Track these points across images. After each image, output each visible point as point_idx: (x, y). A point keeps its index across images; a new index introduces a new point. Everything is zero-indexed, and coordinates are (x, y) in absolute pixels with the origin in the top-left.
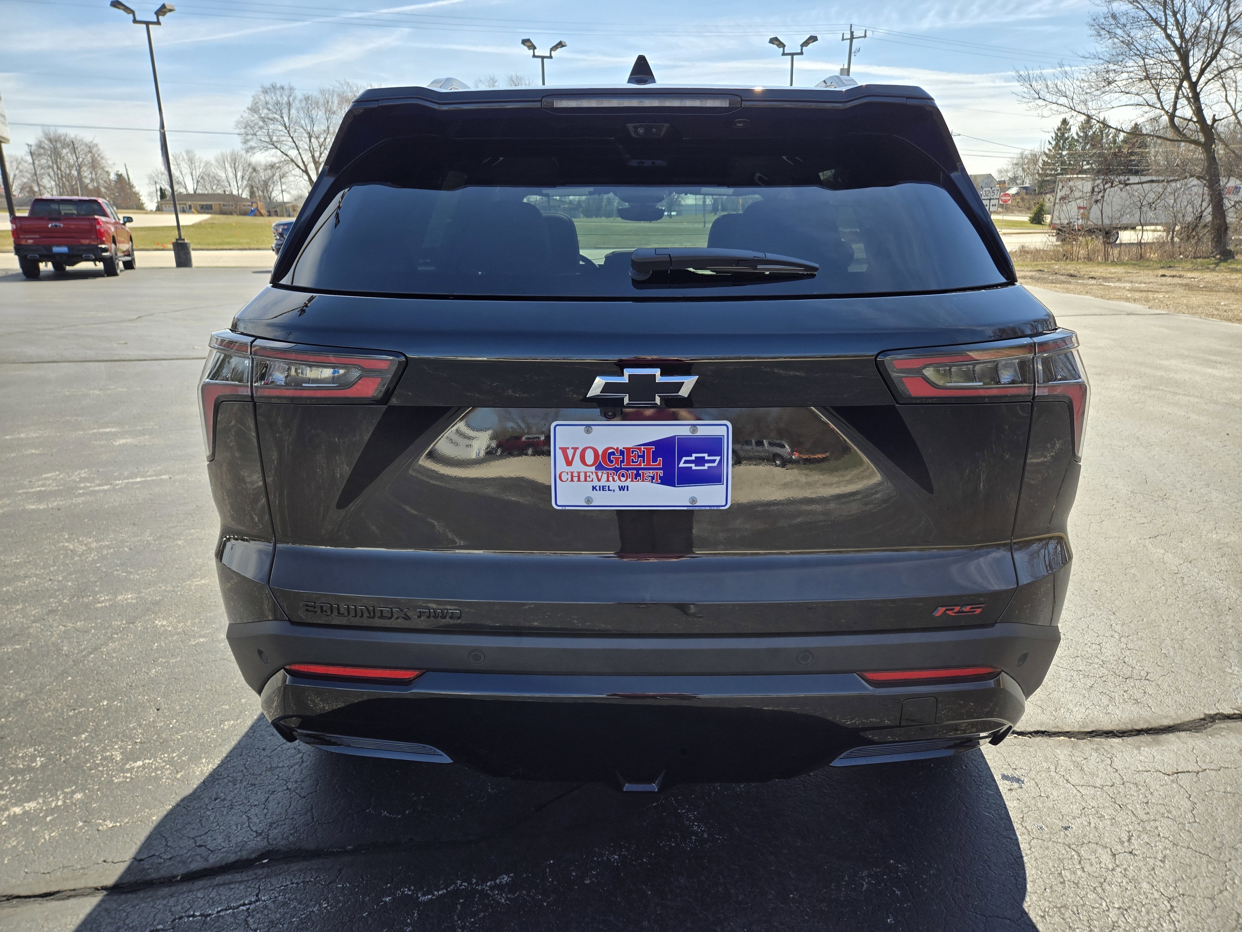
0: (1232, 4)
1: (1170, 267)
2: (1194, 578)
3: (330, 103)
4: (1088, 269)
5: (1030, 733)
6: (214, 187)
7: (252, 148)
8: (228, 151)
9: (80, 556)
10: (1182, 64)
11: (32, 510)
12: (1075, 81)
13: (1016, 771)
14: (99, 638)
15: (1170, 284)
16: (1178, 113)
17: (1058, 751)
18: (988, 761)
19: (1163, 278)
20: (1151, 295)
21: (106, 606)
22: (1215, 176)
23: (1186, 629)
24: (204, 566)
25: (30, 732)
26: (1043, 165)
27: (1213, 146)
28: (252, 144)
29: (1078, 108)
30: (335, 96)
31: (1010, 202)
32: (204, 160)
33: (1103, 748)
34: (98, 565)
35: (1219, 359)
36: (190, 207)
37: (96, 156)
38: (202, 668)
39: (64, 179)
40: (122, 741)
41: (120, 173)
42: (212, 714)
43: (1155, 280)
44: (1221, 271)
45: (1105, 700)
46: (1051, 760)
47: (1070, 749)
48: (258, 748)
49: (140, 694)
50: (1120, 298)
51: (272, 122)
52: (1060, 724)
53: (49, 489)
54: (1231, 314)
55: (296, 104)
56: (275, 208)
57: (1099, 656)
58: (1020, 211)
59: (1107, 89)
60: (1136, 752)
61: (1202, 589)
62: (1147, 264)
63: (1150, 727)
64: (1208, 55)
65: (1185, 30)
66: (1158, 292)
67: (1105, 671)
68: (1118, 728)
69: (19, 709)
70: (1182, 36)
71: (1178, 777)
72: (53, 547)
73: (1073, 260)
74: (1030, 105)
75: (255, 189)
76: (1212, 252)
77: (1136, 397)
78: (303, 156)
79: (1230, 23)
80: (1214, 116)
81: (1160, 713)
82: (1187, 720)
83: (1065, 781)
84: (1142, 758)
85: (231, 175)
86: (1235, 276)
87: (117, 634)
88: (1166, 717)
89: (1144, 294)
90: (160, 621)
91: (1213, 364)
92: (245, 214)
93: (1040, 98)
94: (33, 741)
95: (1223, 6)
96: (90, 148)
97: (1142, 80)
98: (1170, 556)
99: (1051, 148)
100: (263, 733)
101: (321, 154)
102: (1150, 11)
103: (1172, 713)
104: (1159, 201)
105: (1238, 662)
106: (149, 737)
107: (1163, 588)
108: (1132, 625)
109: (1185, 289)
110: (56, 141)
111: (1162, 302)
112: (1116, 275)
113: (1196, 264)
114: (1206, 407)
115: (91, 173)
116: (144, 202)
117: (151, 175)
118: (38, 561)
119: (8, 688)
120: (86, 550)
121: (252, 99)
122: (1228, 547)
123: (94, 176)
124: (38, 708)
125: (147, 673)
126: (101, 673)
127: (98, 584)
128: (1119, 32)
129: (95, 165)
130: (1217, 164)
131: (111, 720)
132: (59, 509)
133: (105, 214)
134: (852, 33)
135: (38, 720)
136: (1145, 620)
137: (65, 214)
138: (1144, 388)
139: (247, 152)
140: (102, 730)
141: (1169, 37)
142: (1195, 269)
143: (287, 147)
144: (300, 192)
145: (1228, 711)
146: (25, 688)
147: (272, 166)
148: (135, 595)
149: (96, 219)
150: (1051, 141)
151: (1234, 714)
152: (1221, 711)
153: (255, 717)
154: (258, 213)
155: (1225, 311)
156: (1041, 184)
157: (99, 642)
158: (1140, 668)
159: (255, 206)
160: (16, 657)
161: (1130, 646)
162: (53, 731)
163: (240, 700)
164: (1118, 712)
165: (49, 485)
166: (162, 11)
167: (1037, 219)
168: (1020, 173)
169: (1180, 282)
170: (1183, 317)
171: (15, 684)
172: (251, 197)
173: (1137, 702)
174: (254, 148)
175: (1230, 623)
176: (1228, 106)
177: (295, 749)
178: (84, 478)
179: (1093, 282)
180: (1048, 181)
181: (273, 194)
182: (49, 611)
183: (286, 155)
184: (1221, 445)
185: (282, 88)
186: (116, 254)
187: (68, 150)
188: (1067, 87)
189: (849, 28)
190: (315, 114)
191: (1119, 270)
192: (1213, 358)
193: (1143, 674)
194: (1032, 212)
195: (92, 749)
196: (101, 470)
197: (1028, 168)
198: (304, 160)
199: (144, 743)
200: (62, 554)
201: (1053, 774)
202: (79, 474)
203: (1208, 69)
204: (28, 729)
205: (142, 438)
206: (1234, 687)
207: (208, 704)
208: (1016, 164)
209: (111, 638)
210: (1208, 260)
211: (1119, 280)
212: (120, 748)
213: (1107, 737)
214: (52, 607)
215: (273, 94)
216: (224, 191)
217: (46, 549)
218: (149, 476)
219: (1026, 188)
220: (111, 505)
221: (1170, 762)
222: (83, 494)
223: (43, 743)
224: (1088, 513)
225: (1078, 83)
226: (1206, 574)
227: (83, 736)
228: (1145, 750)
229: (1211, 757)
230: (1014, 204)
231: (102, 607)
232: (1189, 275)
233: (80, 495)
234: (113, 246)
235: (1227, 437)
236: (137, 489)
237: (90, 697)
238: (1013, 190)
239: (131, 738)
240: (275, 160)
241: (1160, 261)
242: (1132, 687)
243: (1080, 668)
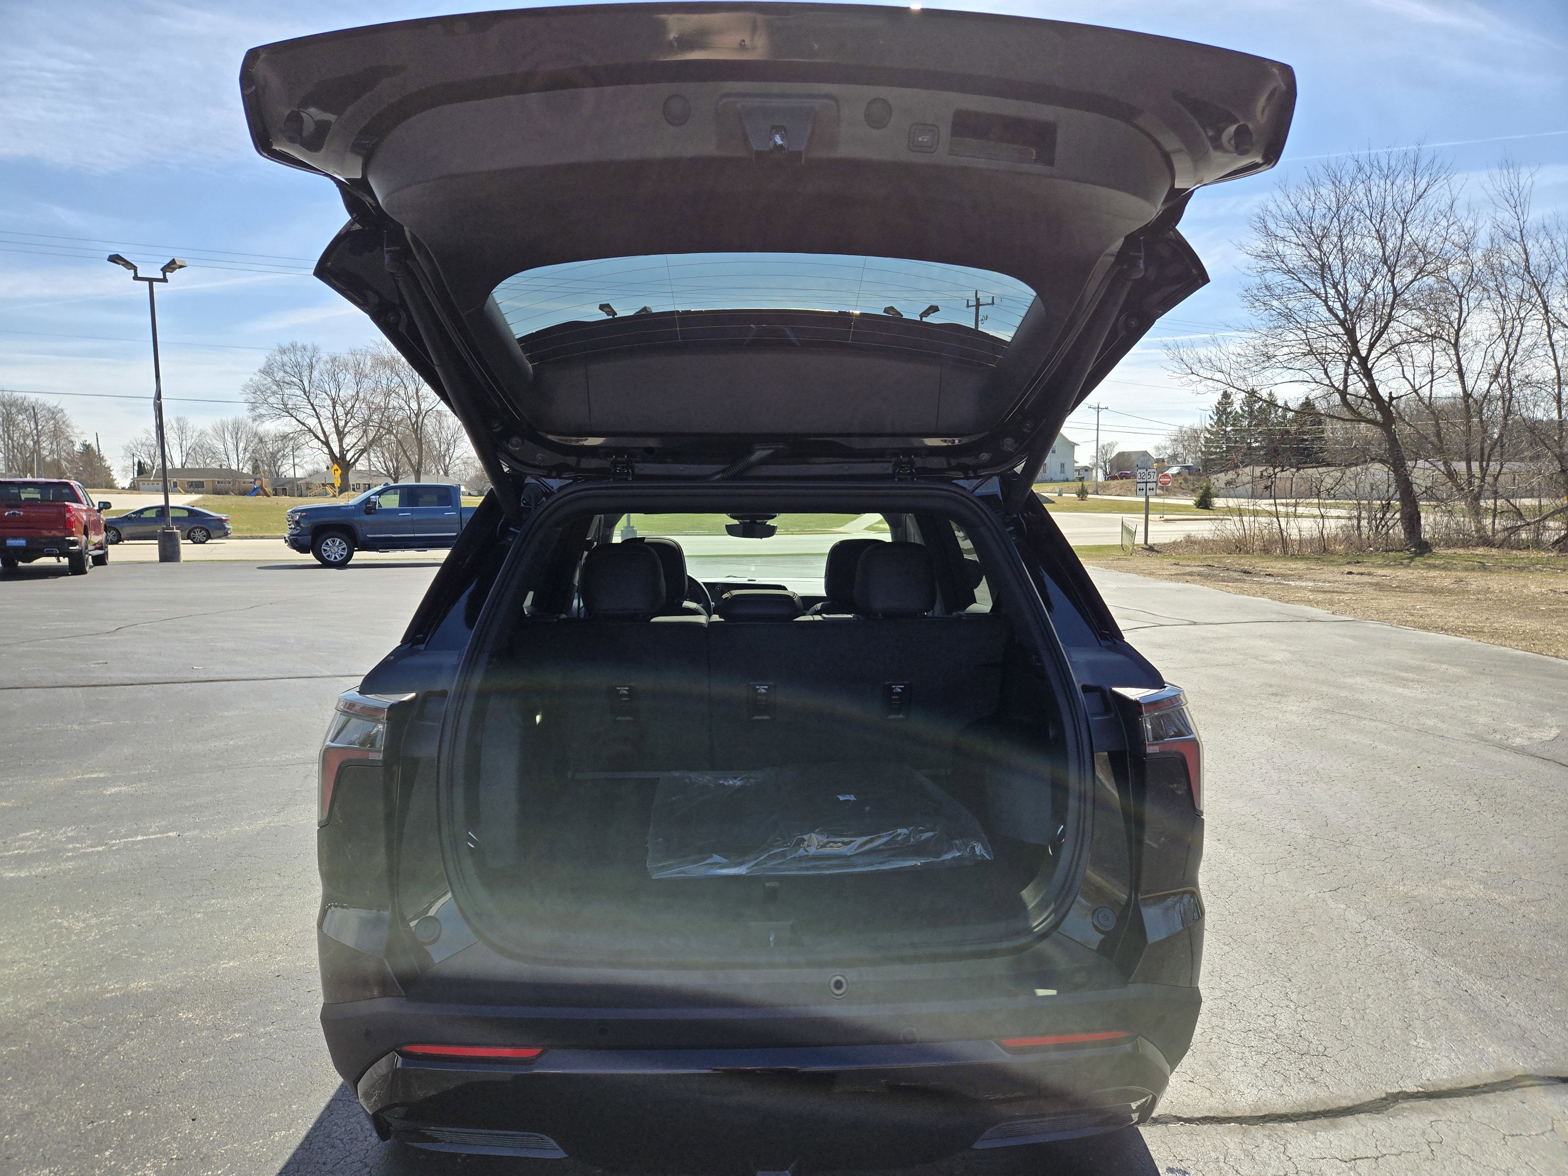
0: (1397, 275)
1: (1358, 562)
2: (1378, 937)
3: (361, 365)
4: (1264, 564)
5: (1198, 1119)
6: (208, 461)
7: (261, 416)
8: (229, 418)
9: (77, 934)
10: (1348, 338)
11: (12, 878)
12: (1230, 355)
13: (1182, 1163)
14: (112, 1035)
15: (1358, 584)
16: (1350, 389)
17: (1228, 1139)
18: (1152, 1153)
19: (1350, 576)
20: (1336, 597)
21: (117, 996)
22: (1399, 460)
23: (1369, 996)
24: (231, 945)
25: (41, 1150)
26: (1206, 442)
27: (1393, 427)
28: (262, 411)
29: (1237, 384)
30: (369, 357)
31: (1170, 485)
32: (198, 429)
33: (1277, 1134)
34: (101, 946)
35: (1411, 676)
36: (175, 485)
37: (60, 423)
38: (241, 1069)
39: (16, 451)
40: (155, 1158)
41: (87, 443)
42: (259, 1123)
43: (1341, 579)
44: (1417, 567)
45: (1279, 1080)
46: (1220, 1149)
47: (1241, 1136)
48: (318, 1162)
49: (170, 1101)
50: (1300, 601)
51: (288, 386)
52: (1230, 1108)
53: (29, 851)
54: (1427, 620)
55: (319, 367)
56: (283, 485)
57: (1273, 1030)
58: (1184, 494)
59: (1267, 364)
60: (1311, 1137)
61: (1387, 951)
62: (1332, 558)
63: (1327, 1109)
64: (1376, 329)
65: (1348, 302)
66: (1344, 593)
67: (1280, 1047)
68: (1292, 1111)
69: (24, 1123)
70: (1345, 307)
71: (1356, 1164)
72: (43, 925)
73: (1248, 553)
74: (1183, 380)
75: (259, 463)
76: (1407, 545)
77: (1317, 723)
78: (324, 426)
79: (1396, 295)
80: (1391, 393)
81: (1339, 1092)
82: (1367, 1100)
83: (1235, 1172)
84: (1318, 1144)
85: (231, 446)
86: (1432, 573)
87: (134, 1030)
88: (1345, 1097)
89: (1328, 596)
90: (184, 1014)
91: (1404, 682)
92: (244, 493)
93: (1192, 373)
94: (47, 1160)
95: (1387, 278)
96: (53, 414)
97: (1306, 355)
98: (1352, 911)
99: (1213, 424)
100: (321, 1144)
101: (346, 423)
102: (1307, 282)
103: (1351, 1093)
104: (1338, 486)
105: (1424, 1033)
106: (187, 1152)
107: (1344, 949)
108: (1310, 993)
109: (1375, 590)
110: (11, 405)
111: (1348, 605)
112: (1296, 572)
113: (1388, 558)
114: (1394, 734)
115: (52, 444)
116: (114, 477)
117: (128, 447)
118: (26, 942)
119: (8, 1099)
120: (85, 928)
121: (265, 360)
122: (1416, 901)
123: (54, 447)
124: (48, 1121)
125: (177, 1077)
126: (120, 1078)
127: (104, 969)
128: (1275, 303)
129: (57, 433)
130: (1399, 447)
131: (139, 1133)
132: (44, 878)
133: (77, 500)
134: (978, 300)
135: (49, 1136)
136: (1323, 986)
137: (26, 499)
138: (1327, 711)
139: (254, 420)
140: (129, 1145)
141: (1330, 310)
142: (1387, 565)
143: (305, 415)
144: (317, 466)
145: (1411, 1088)
146: (29, 1099)
147: (285, 437)
148: (151, 982)
149: (67, 506)
150: (1212, 416)
151: (1418, 1092)
152: (1404, 1089)
153: (310, 1126)
154: (262, 492)
155: (1421, 617)
156: (1205, 463)
157: (113, 1040)
158: (1318, 1042)
159: (258, 483)
160: (13, 1061)
161: (1307, 1017)
162: (70, 1149)
163: (290, 1106)
164: (1293, 1093)
165: (29, 847)
166: (171, 266)
167: (1204, 503)
168: (1180, 449)
169: (1370, 581)
170: (1372, 625)
171: (16, 1093)
172: (253, 472)
173: (1313, 1081)
174: (264, 416)
175: (1416, 989)
176: (1407, 382)
177: (361, 1162)
178: (72, 837)
179: (1271, 580)
180: (1213, 459)
181: (282, 469)
182: (48, 1003)
183: (303, 424)
184: (1412, 780)
185: (304, 348)
186: (87, 548)
187: (25, 416)
188: (1222, 362)
189: (974, 295)
190: (343, 377)
191: (1300, 565)
192: (1404, 675)
193: (1321, 1049)
194: (1197, 494)
195: (120, 1168)
196: (92, 826)
197: (1190, 445)
198: (326, 430)
199: (182, 1159)
200: (55, 933)
201: (1222, 1164)
202: (64, 833)
203: (1380, 342)
204: (39, 1148)
205: (139, 785)
206: (1419, 1061)
207: (252, 1112)
208: (1175, 440)
209: (127, 1035)
210: (1401, 554)
211: (1300, 578)
212: (154, 1166)
213: (1281, 1122)
214: (50, 998)
215: (292, 355)
216: (221, 466)
217: (33, 927)
218: (152, 833)
219: (1188, 467)
220: (108, 870)
221: (1348, 1147)
222: (73, 858)
223: (58, 1163)
224: (1262, 862)
225: (1234, 358)
226: (1391, 933)
227: (107, 1153)
228: (1321, 1134)
229: (1391, 1141)
230: (1175, 485)
231: (112, 998)
232: (1380, 572)
233: (69, 859)
234: (84, 537)
235: (1418, 771)
236: (138, 850)
237: (110, 1106)
238: (1174, 470)
239: (166, 1154)
240: (288, 430)
241: (1347, 554)
242: (1309, 1064)
243: (1253, 1044)
